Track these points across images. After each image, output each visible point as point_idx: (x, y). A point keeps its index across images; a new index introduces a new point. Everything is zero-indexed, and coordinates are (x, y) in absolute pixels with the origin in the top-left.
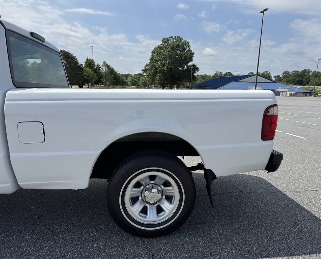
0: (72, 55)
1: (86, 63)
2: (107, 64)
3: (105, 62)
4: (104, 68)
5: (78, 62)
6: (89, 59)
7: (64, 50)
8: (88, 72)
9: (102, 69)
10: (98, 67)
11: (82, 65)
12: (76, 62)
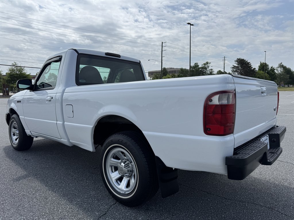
0: (246, 62)
1: (260, 67)
2: (283, 65)
3: (281, 64)
4: (279, 69)
5: (252, 67)
6: (262, 63)
7: (240, 58)
8: (261, 75)
9: (277, 70)
10: (273, 70)
11: (255, 69)
12: (250, 67)
